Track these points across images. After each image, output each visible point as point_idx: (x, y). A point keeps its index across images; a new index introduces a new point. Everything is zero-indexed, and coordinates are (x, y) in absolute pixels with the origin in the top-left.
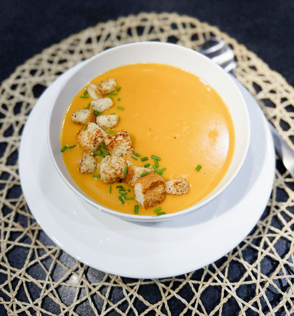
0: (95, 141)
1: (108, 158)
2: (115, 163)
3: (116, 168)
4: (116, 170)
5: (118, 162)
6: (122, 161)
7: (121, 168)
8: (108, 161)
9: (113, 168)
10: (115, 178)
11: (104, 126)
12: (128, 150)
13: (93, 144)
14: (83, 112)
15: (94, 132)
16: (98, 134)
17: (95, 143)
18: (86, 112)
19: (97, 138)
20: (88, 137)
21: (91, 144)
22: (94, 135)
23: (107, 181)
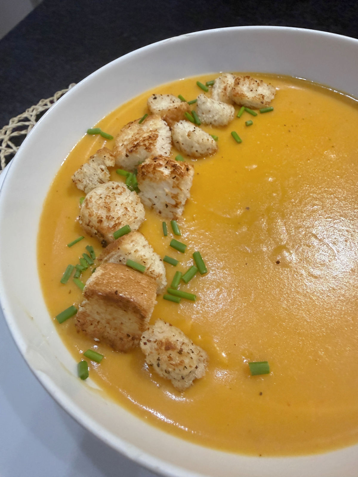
0: (133, 147)
1: (118, 187)
2: (119, 205)
3: (112, 214)
4: (108, 218)
5: (126, 208)
6: (135, 212)
7: (120, 221)
8: (115, 191)
9: (108, 209)
10: (95, 227)
11: (178, 142)
12: (167, 206)
13: (127, 150)
14: (171, 100)
15: (147, 132)
16: (148, 139)
17: (130, 150)
18: (173, 102)
19: (140, 146)
20: (132, 136)
21: (125, 149)
22: (141, 139)
23: (83, 222)
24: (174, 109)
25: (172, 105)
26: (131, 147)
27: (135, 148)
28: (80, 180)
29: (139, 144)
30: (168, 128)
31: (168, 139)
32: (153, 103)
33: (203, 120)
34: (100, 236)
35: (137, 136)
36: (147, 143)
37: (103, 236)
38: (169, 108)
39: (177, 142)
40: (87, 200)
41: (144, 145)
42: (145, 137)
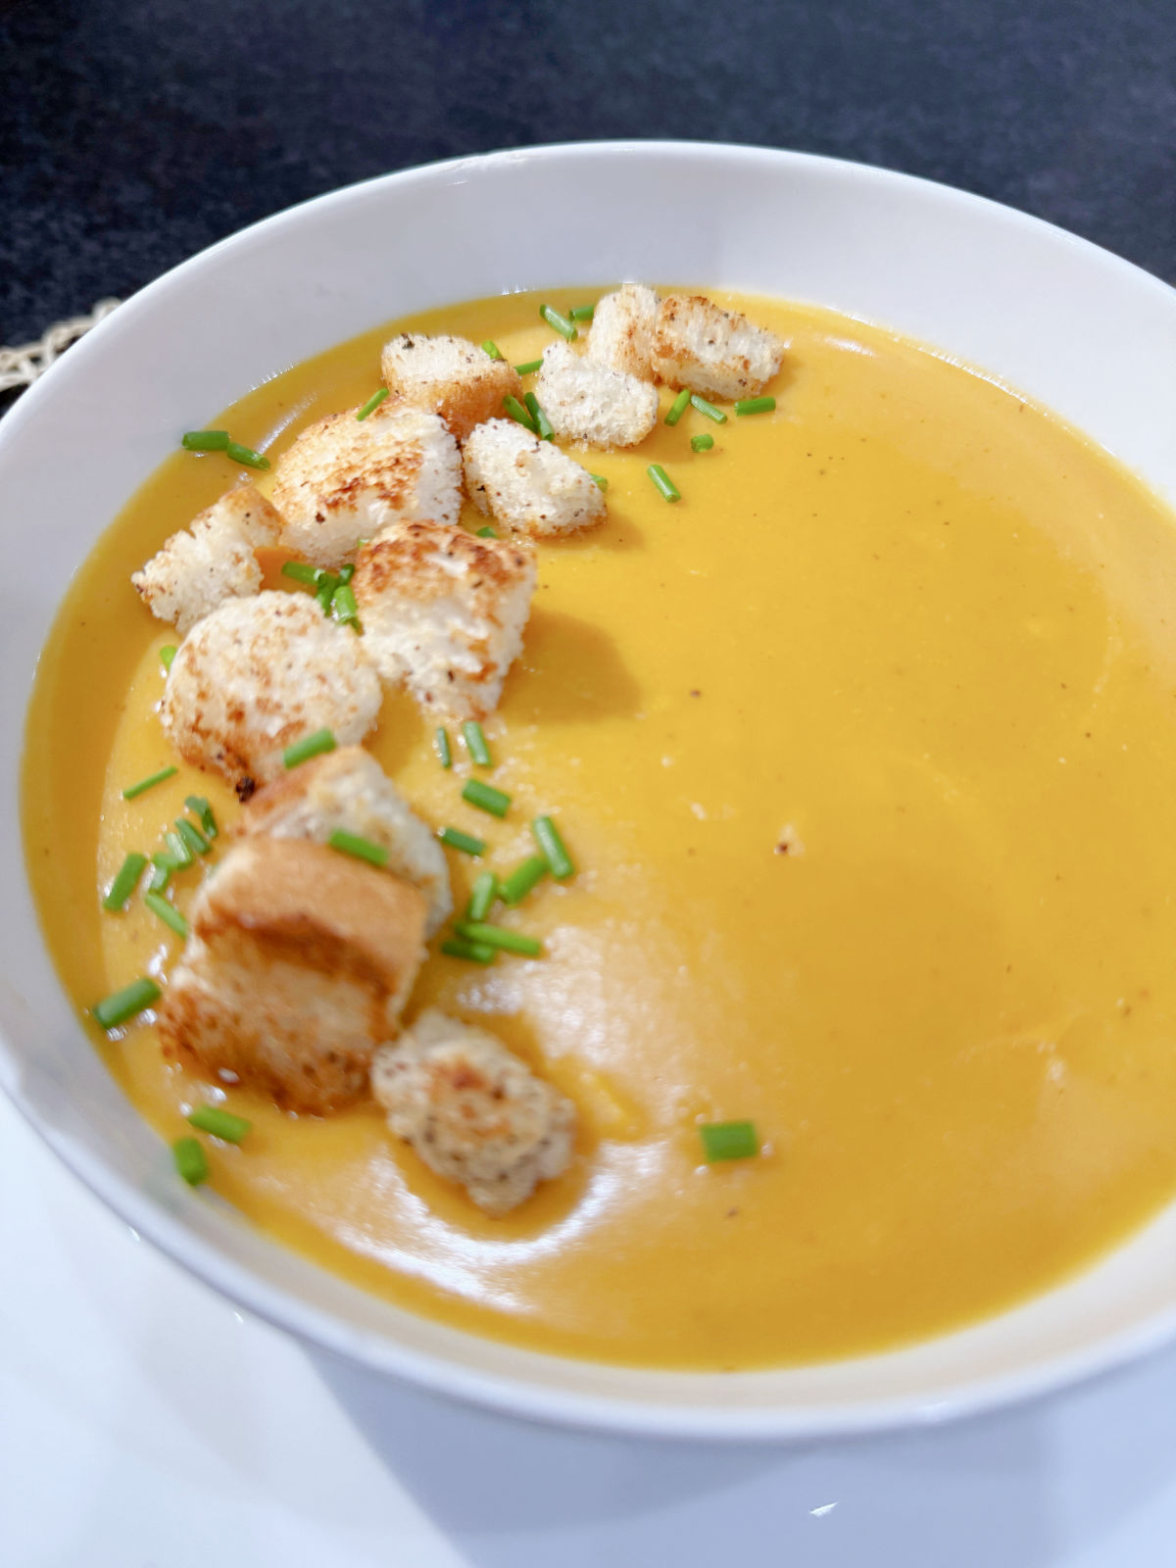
0: (345, 490)
1: (294, 611)
2: (299, 666)
3: (276, 696)
4: (262, 705)
5: (323, 678)
6: (351, 693)
7: (304, 715)
8: (284, 621)
9: (264, 676)
10: (218, 735)
11: (483, 488)
12: (451, 675)
13: (322, 500)
14: (460, 353)
15: (387, 448)
16: (390, 469)
17: (330, 501)
18: (469, 360)
19: (365, 487)
20: (338, 458)
21: (315, 497)
22: (369, 466)
23: (175, 720)
24: (469, 382)
25: (465, 368)
26: (335, 492)
27: (349, 493)
28: (165, 586)
29: (361, 482)
30: (452, 439)
31: (453, 474)
32: (402, 360)
33: (562, 426)
34: (234, 763)
35: (355, 459)
36: (387, 478)
37: (243, 762)
38: (457, 378)
39: (479, 486)
40: (190, 647)
41: (377, 485)
42: (379, 462)
